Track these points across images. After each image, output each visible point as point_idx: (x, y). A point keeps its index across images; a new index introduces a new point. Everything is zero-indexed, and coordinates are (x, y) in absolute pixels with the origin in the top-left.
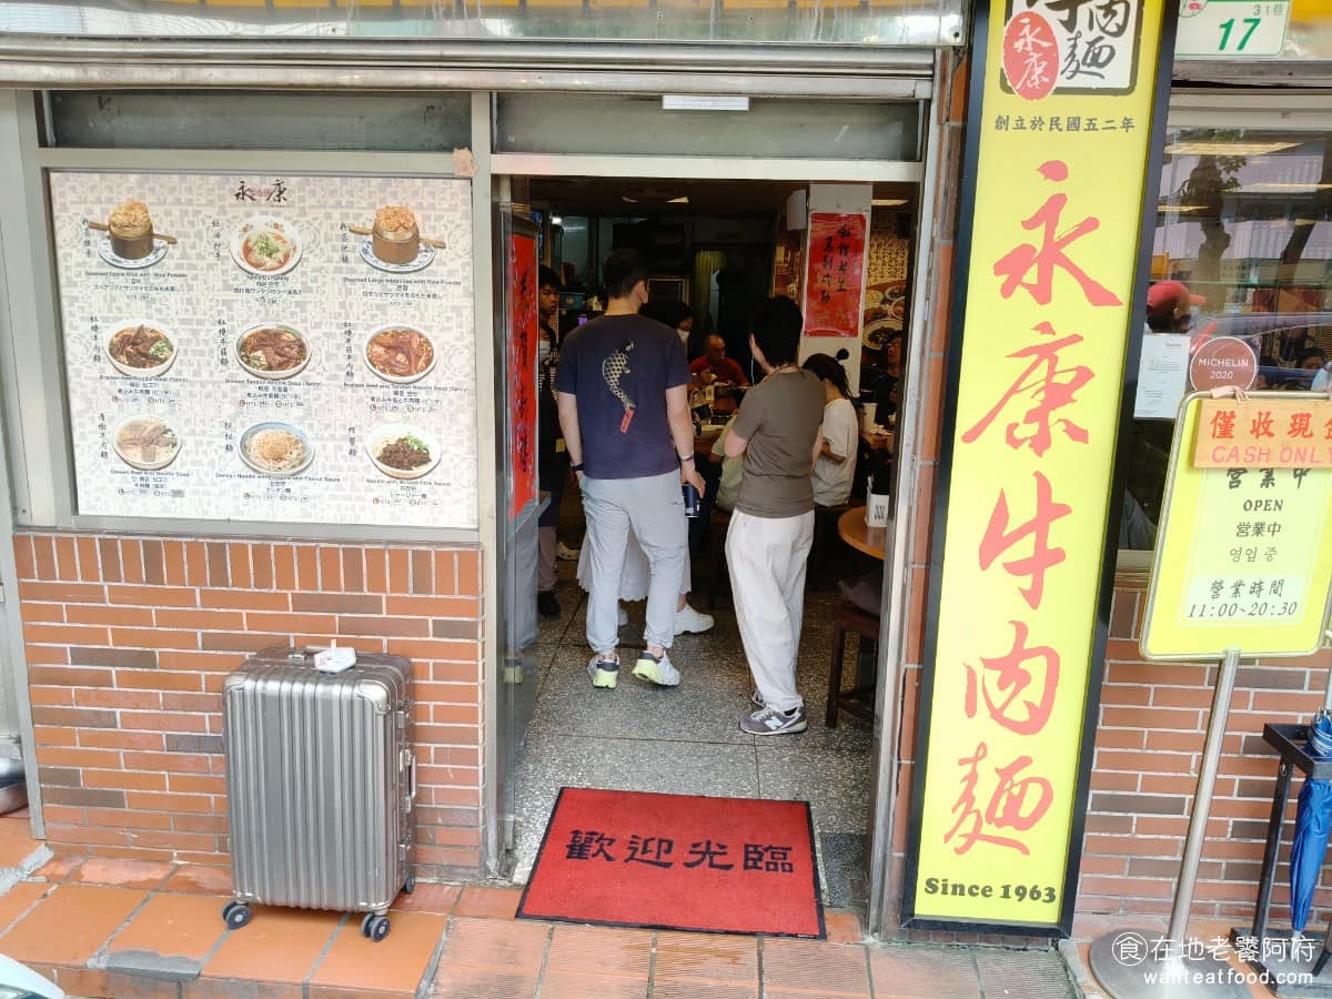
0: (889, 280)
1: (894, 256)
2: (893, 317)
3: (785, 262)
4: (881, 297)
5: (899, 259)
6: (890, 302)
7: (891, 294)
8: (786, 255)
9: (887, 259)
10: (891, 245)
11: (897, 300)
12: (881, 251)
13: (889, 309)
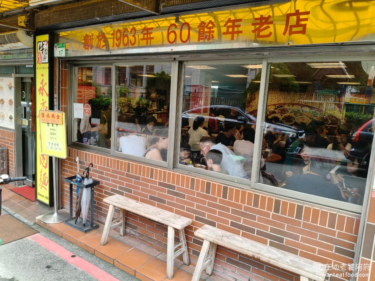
0: (276, 103)
1: (278, 96)
2: (277, 113)
3: (249, 97)
4: (275, 107)
5: (280, 98)
6: (277, 109)
7: (277, 107)
8: (250, 95)
9: (276, 97)
10: (278, 93)
11: (279, 109)
12: (275, 95)
13: (277, 111)
